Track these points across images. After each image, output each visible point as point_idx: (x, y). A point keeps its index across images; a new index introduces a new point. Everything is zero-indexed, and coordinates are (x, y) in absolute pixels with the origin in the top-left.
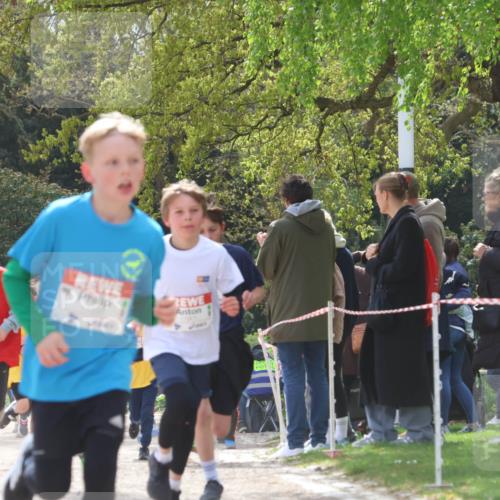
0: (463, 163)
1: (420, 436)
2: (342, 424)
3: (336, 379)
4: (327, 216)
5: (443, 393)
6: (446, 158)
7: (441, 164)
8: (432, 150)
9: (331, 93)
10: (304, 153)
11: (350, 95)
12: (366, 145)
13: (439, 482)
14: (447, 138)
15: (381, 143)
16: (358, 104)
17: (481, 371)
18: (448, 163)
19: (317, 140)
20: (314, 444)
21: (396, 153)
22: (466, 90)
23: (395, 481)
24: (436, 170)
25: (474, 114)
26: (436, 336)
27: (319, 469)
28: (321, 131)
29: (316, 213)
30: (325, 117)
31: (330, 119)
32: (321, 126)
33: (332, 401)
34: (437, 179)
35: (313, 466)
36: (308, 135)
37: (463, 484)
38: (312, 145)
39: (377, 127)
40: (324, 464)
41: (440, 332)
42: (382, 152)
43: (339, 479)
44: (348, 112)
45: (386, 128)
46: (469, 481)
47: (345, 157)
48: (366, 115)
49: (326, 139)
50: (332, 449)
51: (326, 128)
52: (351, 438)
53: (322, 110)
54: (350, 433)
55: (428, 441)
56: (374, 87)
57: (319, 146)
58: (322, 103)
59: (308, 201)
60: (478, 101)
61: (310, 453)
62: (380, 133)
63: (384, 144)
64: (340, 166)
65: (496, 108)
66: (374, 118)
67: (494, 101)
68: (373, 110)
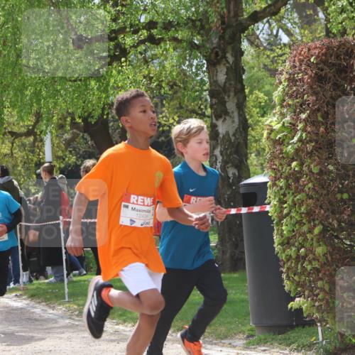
0: (73, 159)
1: (59, 279)
2: (26, 274)
3: (22, 255)
4: (16, 183)
6: (66, 157)
7: (64, 159)
8: (60, 154)
9: (16, 129)
10: (6, 155)
11: (24, 130)
12: (33, 152)
13: (67, 299)
14: (66, 149)
15: (38, 151)
18: (67, 159)
19: (11, 150)
20: (14, 284)
21: (44, 154)
23: (49, 300)
24: (62, 162)
25: (76, 138)
27: (16, 295)
28: (13, 146)
29: (11, 182)
30: (14, 139)
31: (16, 140)
32: (12, 144)
33: (21, 265)
34: (63, 166)
35: (14, 294)
36: (7, 147)
37: (77, 300)
38: (9, 152)
39: (36, 144)
40: (18, 293)
42: (39, 155)
43: (25, 299)
44: (24, 137)
45: (40, 144)
46: (80, 298)
47: (23, 157)
48: (31, 139)
49: (15, 149)
50: (22, 286)
51: (15, 145)
52: (30, 281)
53: (12, 136)
54: (30, 279)
55: (63, 281)
56: (34, 126)
57: (12, 152)
58: (12, 133)
59: (7, 177)
60: (78, 132)
61: (13, 288)
62: (38, 146)
63: (40, 151)
64: (21, 161)
65: (86, 135)
66: (35, 140)
67: (85, 132)
68: (34, 136)
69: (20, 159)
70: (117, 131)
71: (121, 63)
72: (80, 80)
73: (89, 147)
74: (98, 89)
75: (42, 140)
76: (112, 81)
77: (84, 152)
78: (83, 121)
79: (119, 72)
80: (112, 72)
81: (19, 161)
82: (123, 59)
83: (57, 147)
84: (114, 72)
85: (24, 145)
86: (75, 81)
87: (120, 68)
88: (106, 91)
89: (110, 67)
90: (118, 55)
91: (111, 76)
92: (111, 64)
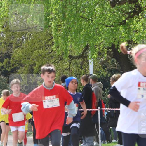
0: (106, 73)
5: (101, 133)
8: (98, 69)
9: (72, 54)
10: (66, 69)
11: (77, 54)
14: (102, 67)
15: (85, 67)
16: (79, 57)
17: (111, 127)
18: (102, 73)
21: (89, 70)
22: (106, 55)
24: (99, 74)
25: (108, 60)
26: (99, 118)
30: (71, 60)
31: (73, 61)
32: (70, 63)
34: (99, 77)
36: (67, 65)
38: (68, 67)
39: (84, 63)
41: (100, 117)
42: (86, 70)
44: (77, 59)
45: (86, 63)
47: (76, 71)
48: (81, 60)
49: (71, 66)
51: (71, 63)
53: (70, 59)
56: (83, 53)
57: (70, 68)
58: (70, 57)
60: (109, 57)
62: (85, 65)
65: (114, 59)
66: (84, 61)
67: (113, 57)
68: (83, 59)
69: (74, 72)
71: (139, 16)
72: (113, 26)
73: (115, 66)
74: (124, 32)
75: (88, 61)
76: (133, 27)
77: (112, 69)
80: (133, 22)
82: (140, 14)
86: (110, 27)
87: (138, 19)
88: (129, 33)
89: (133, 18)
90: (138, 11)
91: (133, 24)
92: (133, 17)
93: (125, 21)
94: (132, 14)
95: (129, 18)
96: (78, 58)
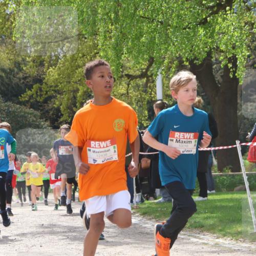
1: (167, 199)
2: (139, 196)
9: (131, 72)
10: (122, 95)
11: (138, 73)
12: (146, 91)
15: (150, 90)
16: (141, 76)
19: (127, 90)
21: (156, 93)
23: (158, 217)
24: (171, 100)
28: (128, 87)
30: (130, 81)
31: (132, 82)
32: (128, 85)
36: (124, 88)
39: (149, 85)
42: (151, 94)
44: (138, 79)
45: (152, 85)
48: (145, 80)
49: (131, 89)
51: (130, 86)
52: (142, 201)
53: (128, 79)
54: (142, 199)
55: (170, 201)
56: (147, 69)
57: (128, 92)
58: (128, 76)
62: (150, 87)
63: (152, 91)
64: (135, 99)
66: (148, 81)
68: (147, 78)
69: (134, 98)
70: (220, 72)
71: (226, 11)
72: (189, 28)
74: (204, 35)
75: (153, 81)
76: (218, 27)
78: (190, 64)
79: (224, 19)
80: (217, 20)
81: (133, 100)
82: (228, 8)
83: (167, 87)
84: (220, 20)
85: (138, 86)
87: (225, 16)
88: (212, 36)
89: (216, 15)
90: (224, 4)
91: (217, 23)
92: (217, 12)
93: (206, 19)
94: (215, 9)
95: (211, 14)
96: (140, 78)
